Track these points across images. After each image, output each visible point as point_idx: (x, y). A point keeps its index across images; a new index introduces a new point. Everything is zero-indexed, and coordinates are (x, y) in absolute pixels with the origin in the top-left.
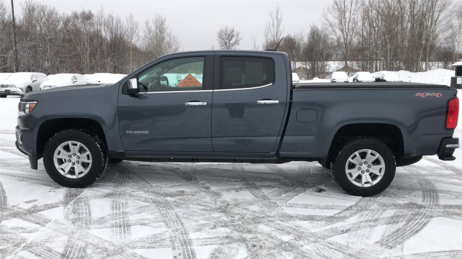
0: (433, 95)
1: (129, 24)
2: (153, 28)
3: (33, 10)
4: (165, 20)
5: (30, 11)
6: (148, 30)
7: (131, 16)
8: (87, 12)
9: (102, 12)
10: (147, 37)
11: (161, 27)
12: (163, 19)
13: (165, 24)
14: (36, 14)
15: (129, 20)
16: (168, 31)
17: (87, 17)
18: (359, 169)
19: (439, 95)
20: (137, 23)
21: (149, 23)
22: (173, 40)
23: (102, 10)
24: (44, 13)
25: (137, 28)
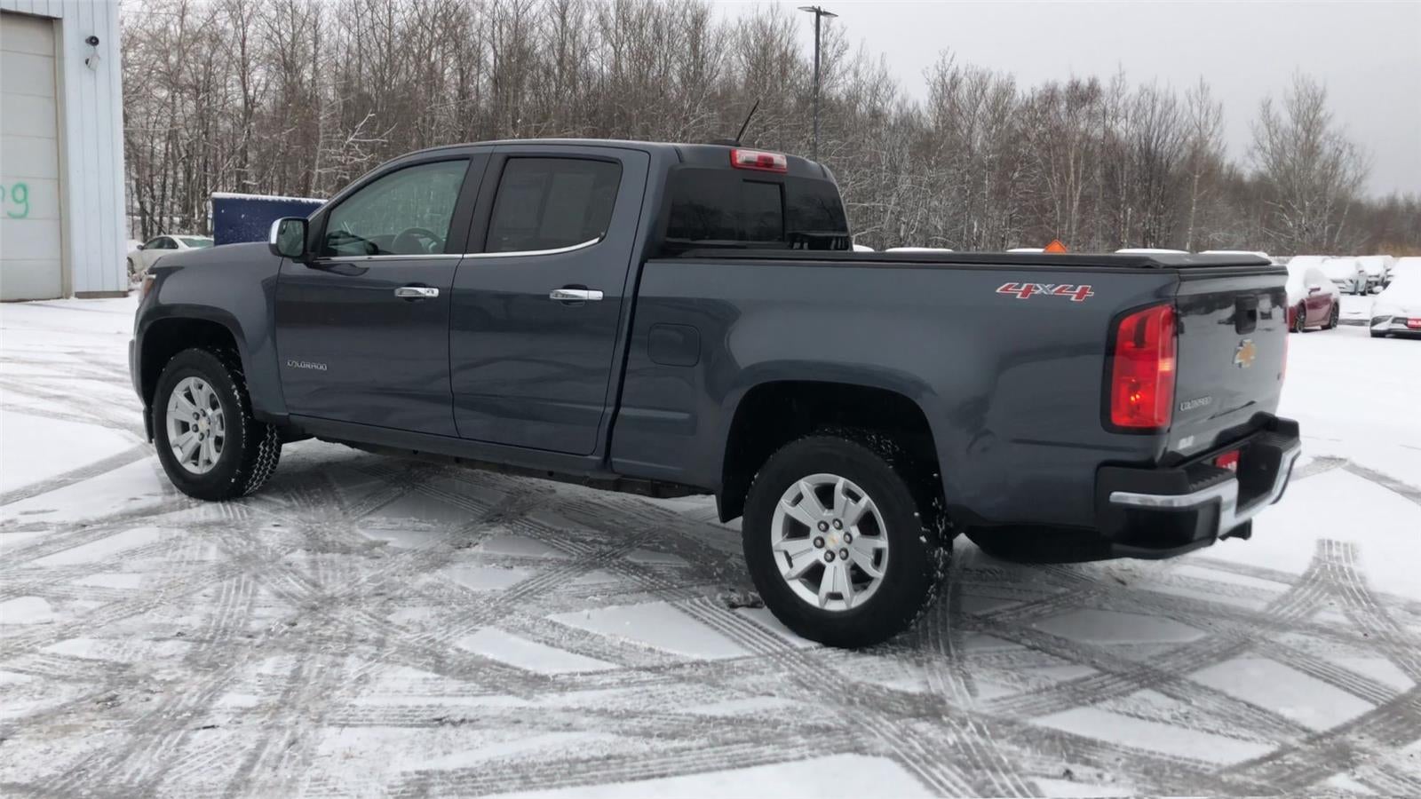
0: (1060, 291)
1: (1196, 110)
2: (1286, 119)
3: (955, 83)
4: (1323, 96)
5: (947, 88)
6: (1268, 125)
7: (1203, 88)
8: (1085, 83)
9: (1121, 81)
10: (1264, 149)
11: (1310, 116)
12: (1318, 92)
13: (1323, 106)
14: (963, 92)
15: (1194, 100)
16: (1330, 128)
17: (1083, 96)
18: (820, 543)
19: (1084, 291)
20: (1221, 106)
21: (1273, 105)
22: (1345, 155)
23: (1121, 75)
24: (983, 92)
25: (1218, 122)
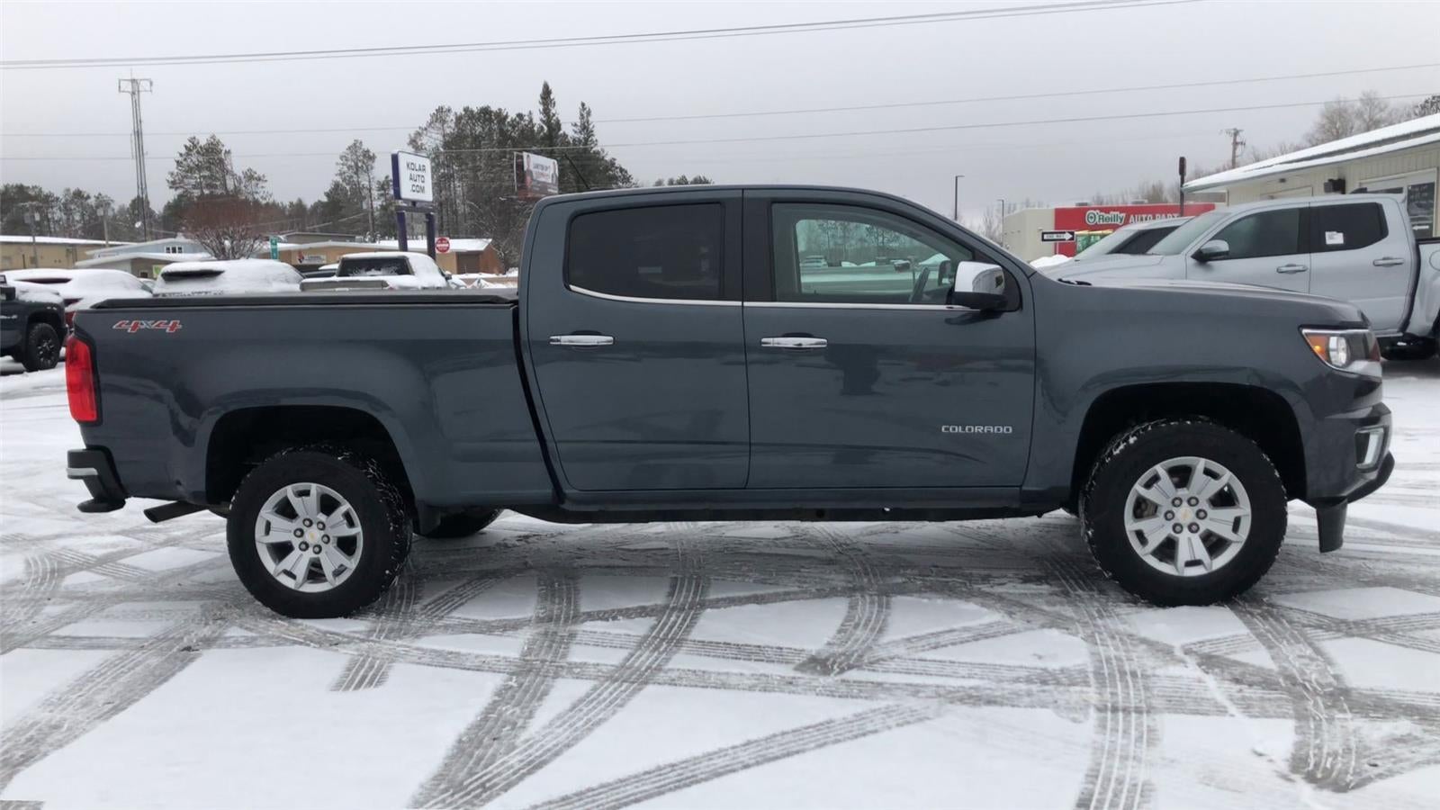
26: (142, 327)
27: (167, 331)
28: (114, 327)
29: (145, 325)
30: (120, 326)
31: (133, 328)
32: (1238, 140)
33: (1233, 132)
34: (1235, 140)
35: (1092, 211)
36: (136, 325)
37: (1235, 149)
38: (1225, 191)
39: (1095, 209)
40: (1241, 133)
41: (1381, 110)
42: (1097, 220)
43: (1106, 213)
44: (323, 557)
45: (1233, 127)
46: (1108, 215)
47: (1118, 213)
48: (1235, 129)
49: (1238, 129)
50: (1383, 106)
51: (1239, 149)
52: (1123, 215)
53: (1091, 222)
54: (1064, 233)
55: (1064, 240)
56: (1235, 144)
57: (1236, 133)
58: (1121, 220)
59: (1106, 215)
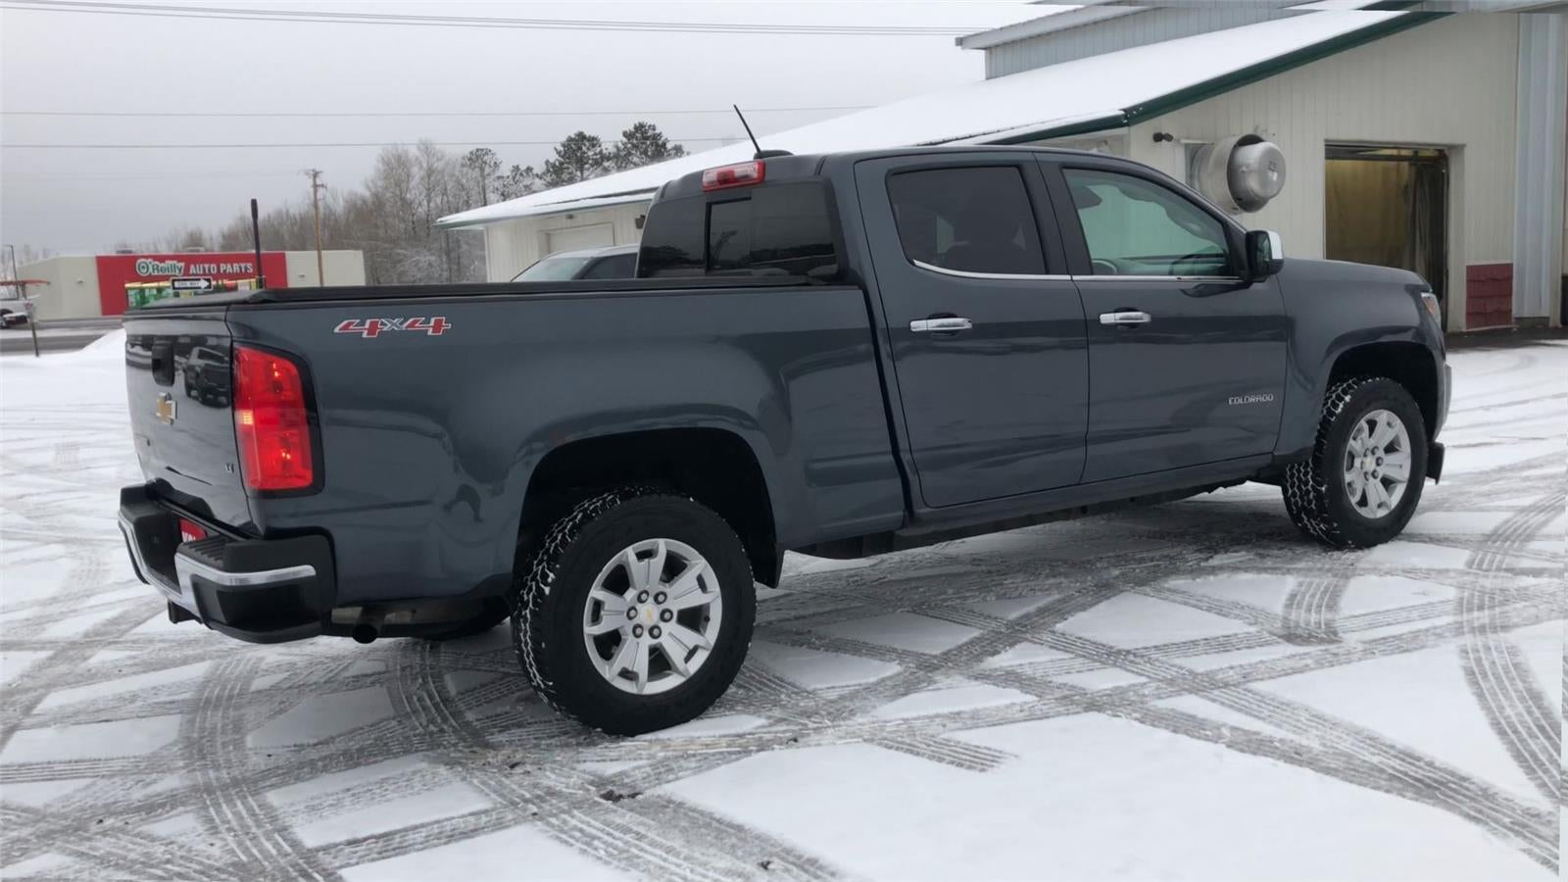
26: (385, 329)
27: (430, 333)
28: (337, 330)
29: (388, 325)
30: (346, 327)
31: (371, 331)
32: (318, 182)
33: (312, 173)
34: (315, 181)
35: (143, 260)
36: (373, 326)
37: (315, 192)
38: (481, 228)
39: (146, 257)
40: (320, 175)
41: (438, 160)
42: (151, 270)
43: (161, 262)
44: (665, 641)
45: (312, 168)
46: (162, 265)
47: (175, 262)
48: (313, 170)
49: (318, 170)
50: (439, 155)
51: (321, 192)
52: (182, 264)
53: (143, 272)
54: (199, 280)
55: (200, 288)
56: (315, 186)
57: (316, 175)
58: (180, 270)
59: (161, 265)
